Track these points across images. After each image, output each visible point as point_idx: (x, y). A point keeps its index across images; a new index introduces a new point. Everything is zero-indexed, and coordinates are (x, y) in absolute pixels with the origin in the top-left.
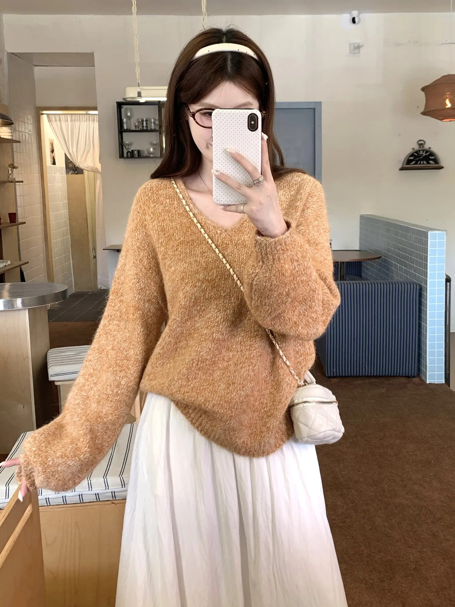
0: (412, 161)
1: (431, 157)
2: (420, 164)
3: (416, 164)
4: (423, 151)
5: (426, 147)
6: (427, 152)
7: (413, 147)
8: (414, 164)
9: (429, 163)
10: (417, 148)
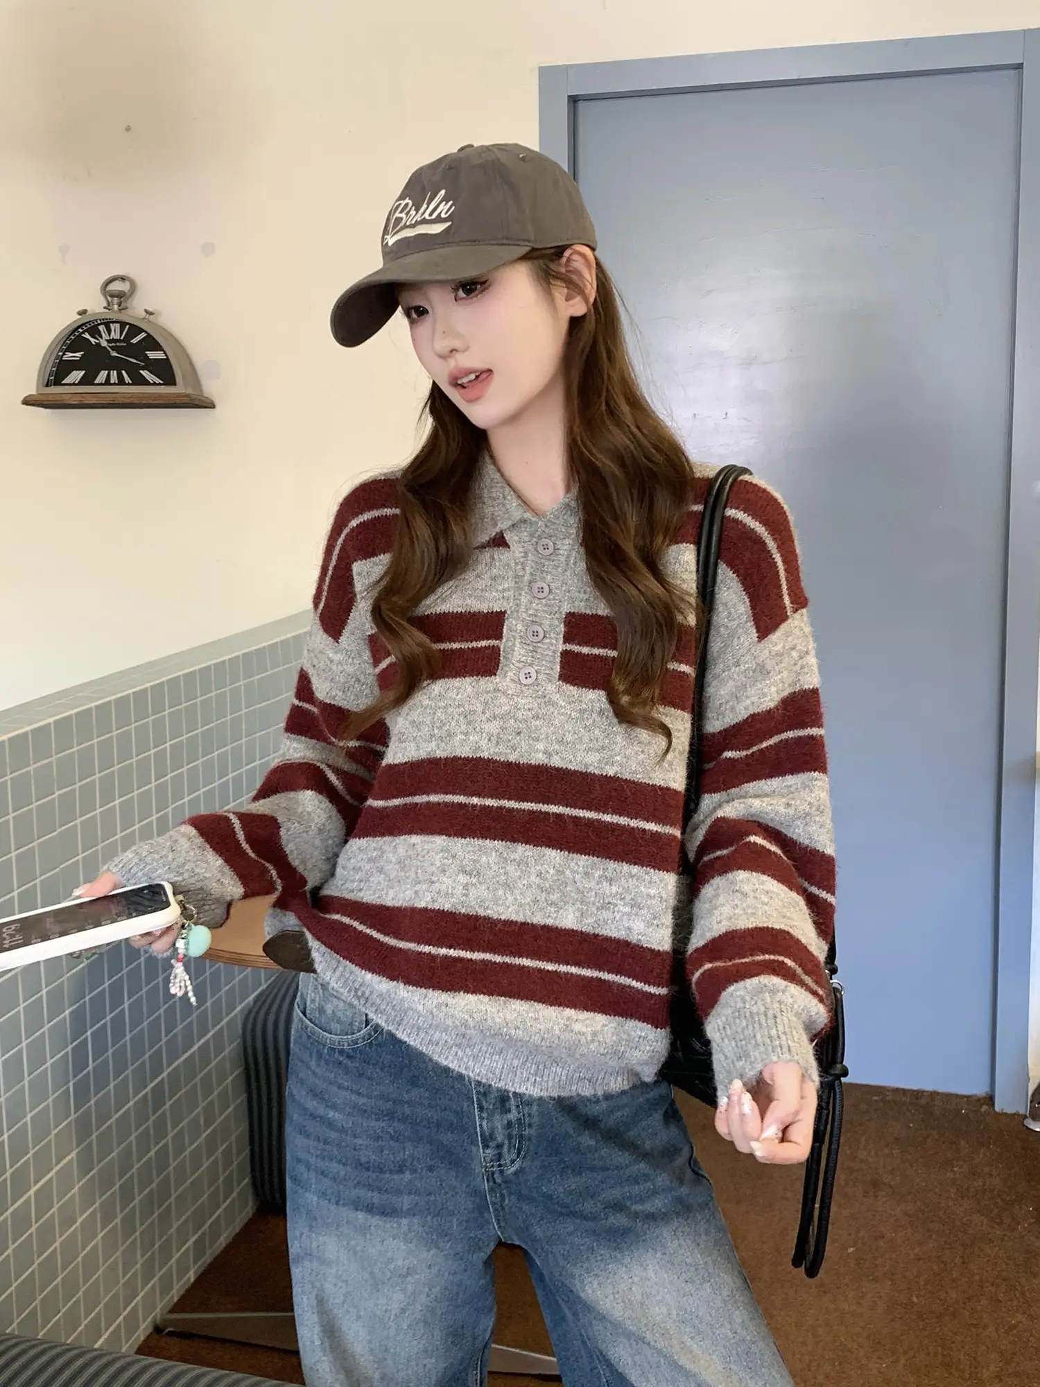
0: (74, 366)
1: (152, 355)
2: (107, 382)
3: (87, 380)
4: (123, 324)
5: (136, 311)
6: (136, 330)
7: (84, 308)
8: (83, 382)
9: (145, 382)
10: (96, 305)
